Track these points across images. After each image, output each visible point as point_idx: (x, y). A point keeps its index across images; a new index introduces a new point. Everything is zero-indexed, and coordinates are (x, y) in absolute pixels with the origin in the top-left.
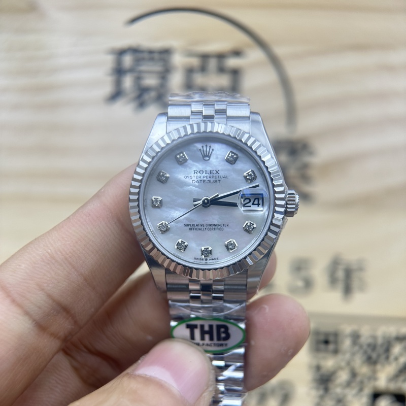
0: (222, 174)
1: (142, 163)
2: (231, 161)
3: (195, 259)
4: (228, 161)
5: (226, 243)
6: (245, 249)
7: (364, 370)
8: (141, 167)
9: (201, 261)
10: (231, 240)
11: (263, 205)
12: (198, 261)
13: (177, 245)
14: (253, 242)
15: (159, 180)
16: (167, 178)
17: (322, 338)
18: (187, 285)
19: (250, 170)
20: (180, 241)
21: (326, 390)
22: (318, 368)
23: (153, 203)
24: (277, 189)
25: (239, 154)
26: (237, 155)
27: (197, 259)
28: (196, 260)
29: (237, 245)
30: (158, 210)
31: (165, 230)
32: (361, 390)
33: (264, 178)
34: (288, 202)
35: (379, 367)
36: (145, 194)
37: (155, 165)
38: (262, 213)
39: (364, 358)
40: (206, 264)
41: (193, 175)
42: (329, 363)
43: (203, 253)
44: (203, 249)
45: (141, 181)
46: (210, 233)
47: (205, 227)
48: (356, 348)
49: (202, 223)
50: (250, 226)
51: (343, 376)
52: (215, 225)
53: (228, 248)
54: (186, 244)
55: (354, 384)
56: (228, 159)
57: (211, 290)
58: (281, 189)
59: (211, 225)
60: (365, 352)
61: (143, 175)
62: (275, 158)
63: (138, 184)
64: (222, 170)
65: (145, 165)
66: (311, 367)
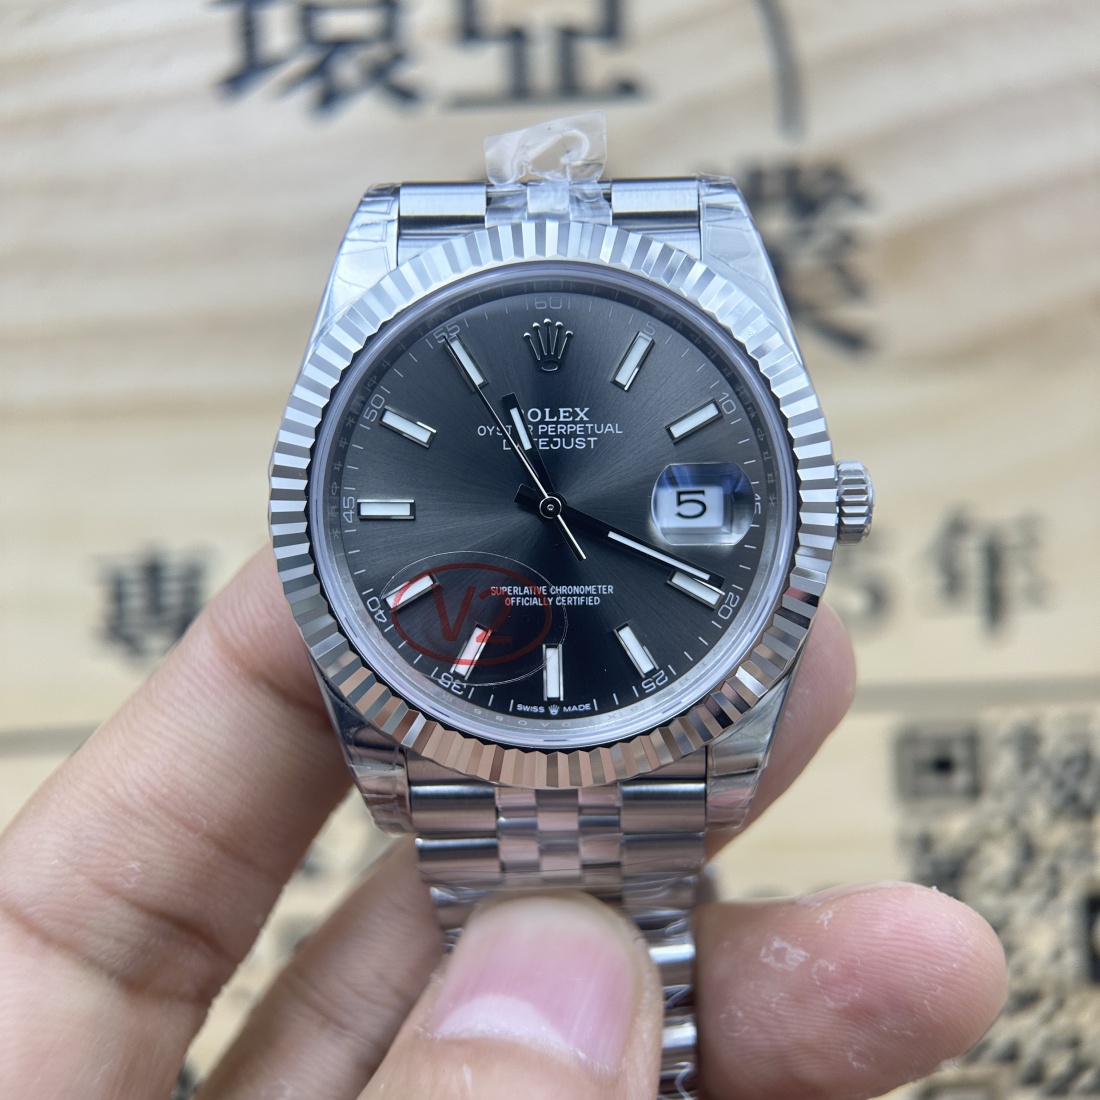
7: (1058, 836)
17: (928, 753)
22: (925, 844)
32: (1053, 893)
39: (1057, 799)
42: (955, 826)
48: (1035, 774)
51: (999, 859)
60: (1059, 785)
66: (903, 841)
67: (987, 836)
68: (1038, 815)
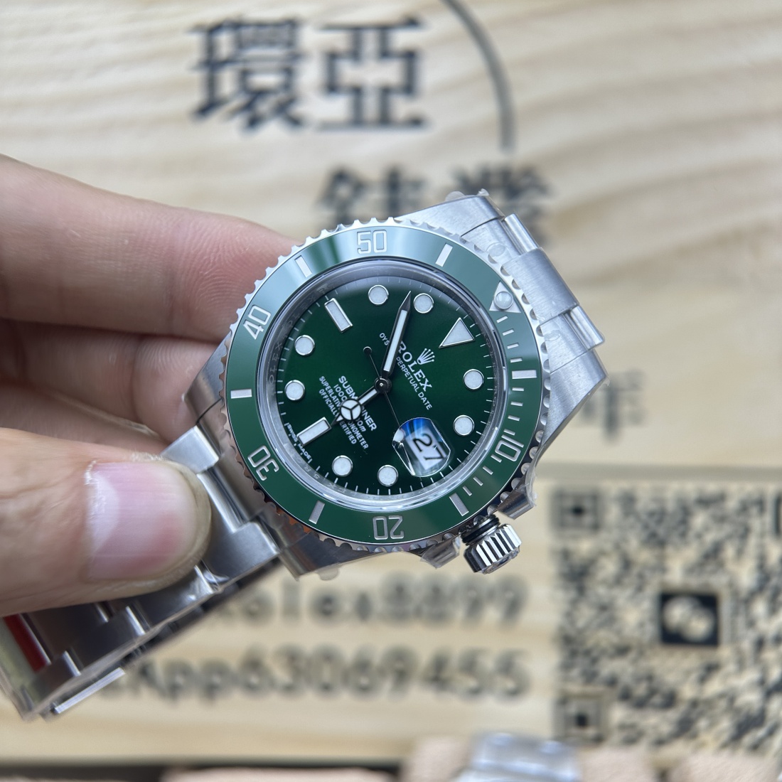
7: (644, 556)
17: (569, 503)
21: (581, 590)
22: (566, 555)
32: (640, 589)
35: (670, 550)
39: (644, 535)
42: (584, 546)
48: (631, 520)
51: (609, 567)
55: (627, 581)
60: (646, 527)
66: (553, 552)
67: (602, 553)
68: (633, 544)
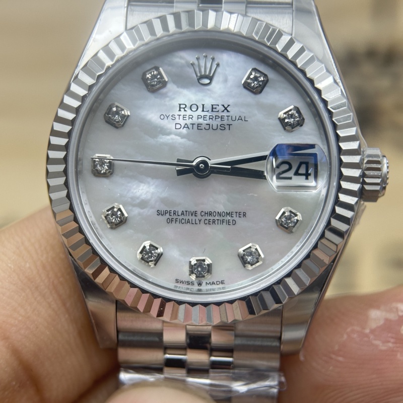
0: (234, 112)
1: (75, 88)
2: (255, 87)
3: (177, 281)
4: (246, 86)
5: (241, 250)
6: (280, 264)
8: (74, 96)
9: (190, 287)
10: (250, 245)
11: (316, 177)
12: (183, 287)
13: (141, 252)
14: (295, 249)
15: (109, 122)
16: (125, 118)
18: (160, 335)
19: (292, 107)
20: (147, 244)
23: (95, 166)
24: (345, 146)
25: (271, 75)
26: (265, 76)
27: (182, 282)
28: (178, 285)
29: (262, 256)
30: (105, 182)
31: (117, 221)
33: (319, 122)
34: (367, 172)
36: (80, 149)
37: (101, 91)
38: (314, 192)
40: (199, 292)
41: (177, 113)
43: (192, 269)
44: (194, 262)
45: (72, 122)
46: (209, 229)
47: (199, 217)
49: (193, 209)
50: (289, 218)
52: (220, 214)
53: (244, 262)
54: (160, 250)
56: (249, 84)
57: (208, 346)
58: (354, 145)
59: (210, 214)
61: (77, 110)
62: (341, 84)
63: (66, 129)
64: (236, 105)
65: (82, 92)
